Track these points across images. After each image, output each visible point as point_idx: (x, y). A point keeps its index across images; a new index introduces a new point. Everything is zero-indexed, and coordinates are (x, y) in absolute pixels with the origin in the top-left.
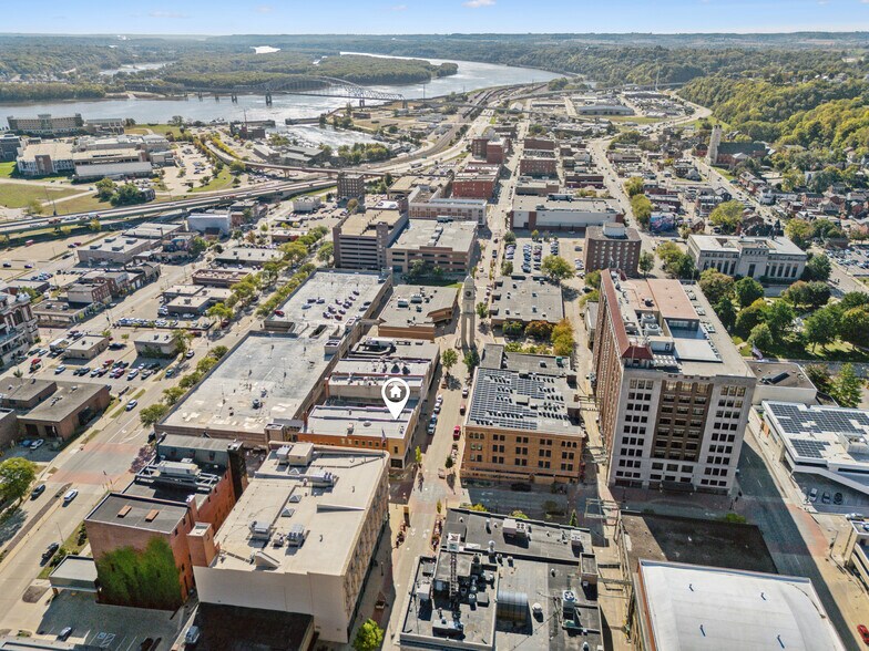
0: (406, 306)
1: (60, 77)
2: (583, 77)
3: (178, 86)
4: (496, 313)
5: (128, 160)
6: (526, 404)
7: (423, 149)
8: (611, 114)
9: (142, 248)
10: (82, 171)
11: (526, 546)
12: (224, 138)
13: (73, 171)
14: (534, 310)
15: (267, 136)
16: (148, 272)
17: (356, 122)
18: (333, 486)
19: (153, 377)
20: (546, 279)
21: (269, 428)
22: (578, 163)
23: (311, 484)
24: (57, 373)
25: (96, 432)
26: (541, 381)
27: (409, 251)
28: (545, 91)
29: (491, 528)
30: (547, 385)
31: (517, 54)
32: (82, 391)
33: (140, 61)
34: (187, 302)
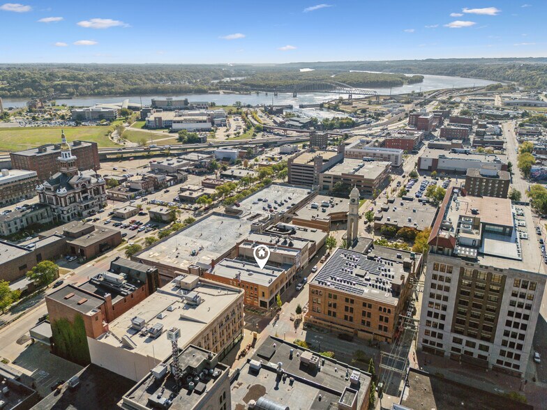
0: (316, 208)
1: (189, 83)
2: (516, 83)
3: (247, 87)
4: (379, 219)
5: (200, 122)
6: (363, 277)
7: (379, 122)
8: (530, 105)
9: (184, 165)
10: (175, 126)
11: (314, 375)
12: (260, 113)
13: (171, 126)
14: (410, 221)
15: (284, 113)
16: (179, 177)
17: (342, 107)
18: (198, 306)
19: (152, 232)
20: (428, 202)
21: (191, 267)
22: (488, 133)
23: (185, 302)
24: (105, 224)
25: (106, 257)
26: (383, 263)
27: (334, 176)
28: (483, 91)
29: (294, 356)
30: (387, 267)
31: (469, 70)
32: (107, 232)
33: (234, 76)
34: (191, 194)
